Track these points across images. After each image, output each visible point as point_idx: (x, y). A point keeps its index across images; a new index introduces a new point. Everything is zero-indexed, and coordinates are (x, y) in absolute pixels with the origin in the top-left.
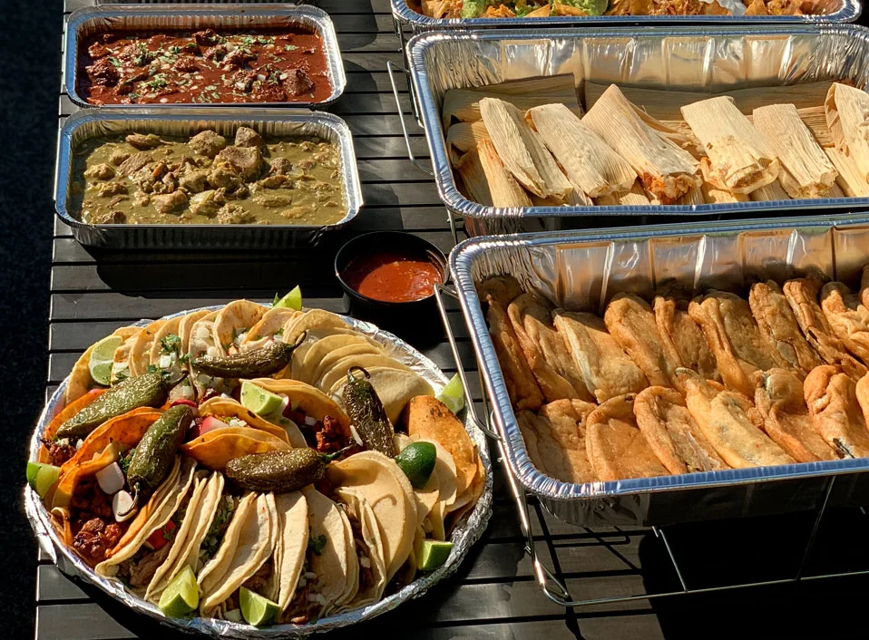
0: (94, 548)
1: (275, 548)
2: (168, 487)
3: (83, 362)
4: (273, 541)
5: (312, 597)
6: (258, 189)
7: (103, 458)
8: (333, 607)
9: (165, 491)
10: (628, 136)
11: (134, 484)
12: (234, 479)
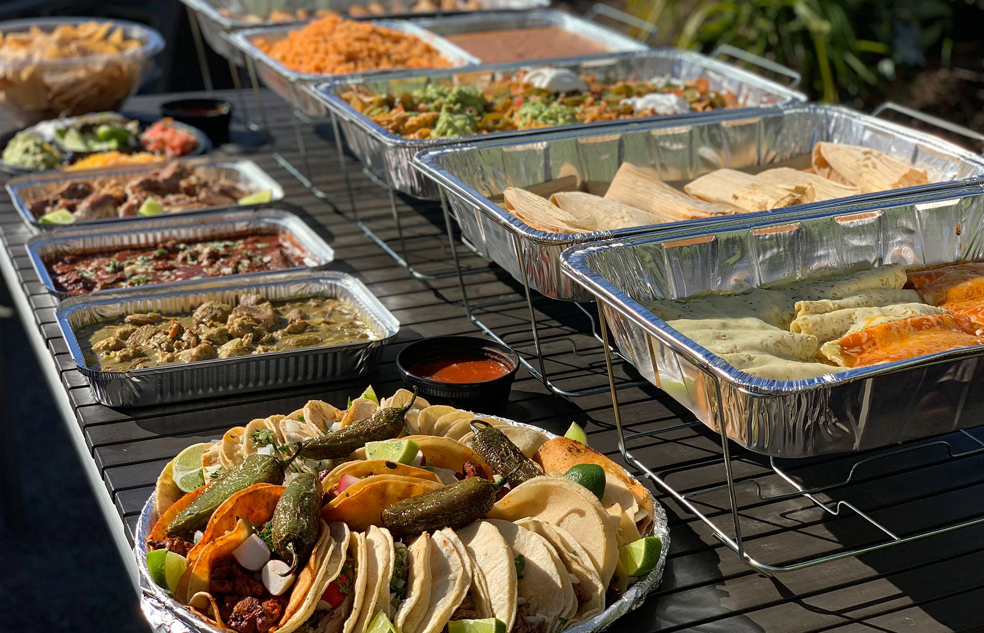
0: (260, 621)
1: (473, 576)
2: (325, 544)
3: (166, 476)
4: (468, 568)
5: (531, 619)
6: (284, 335)
7: (238, 533)
8: (559, 622)
9: (324, 548)
10: (660, 194)
11: (287, 545)
12: (397, 525)
